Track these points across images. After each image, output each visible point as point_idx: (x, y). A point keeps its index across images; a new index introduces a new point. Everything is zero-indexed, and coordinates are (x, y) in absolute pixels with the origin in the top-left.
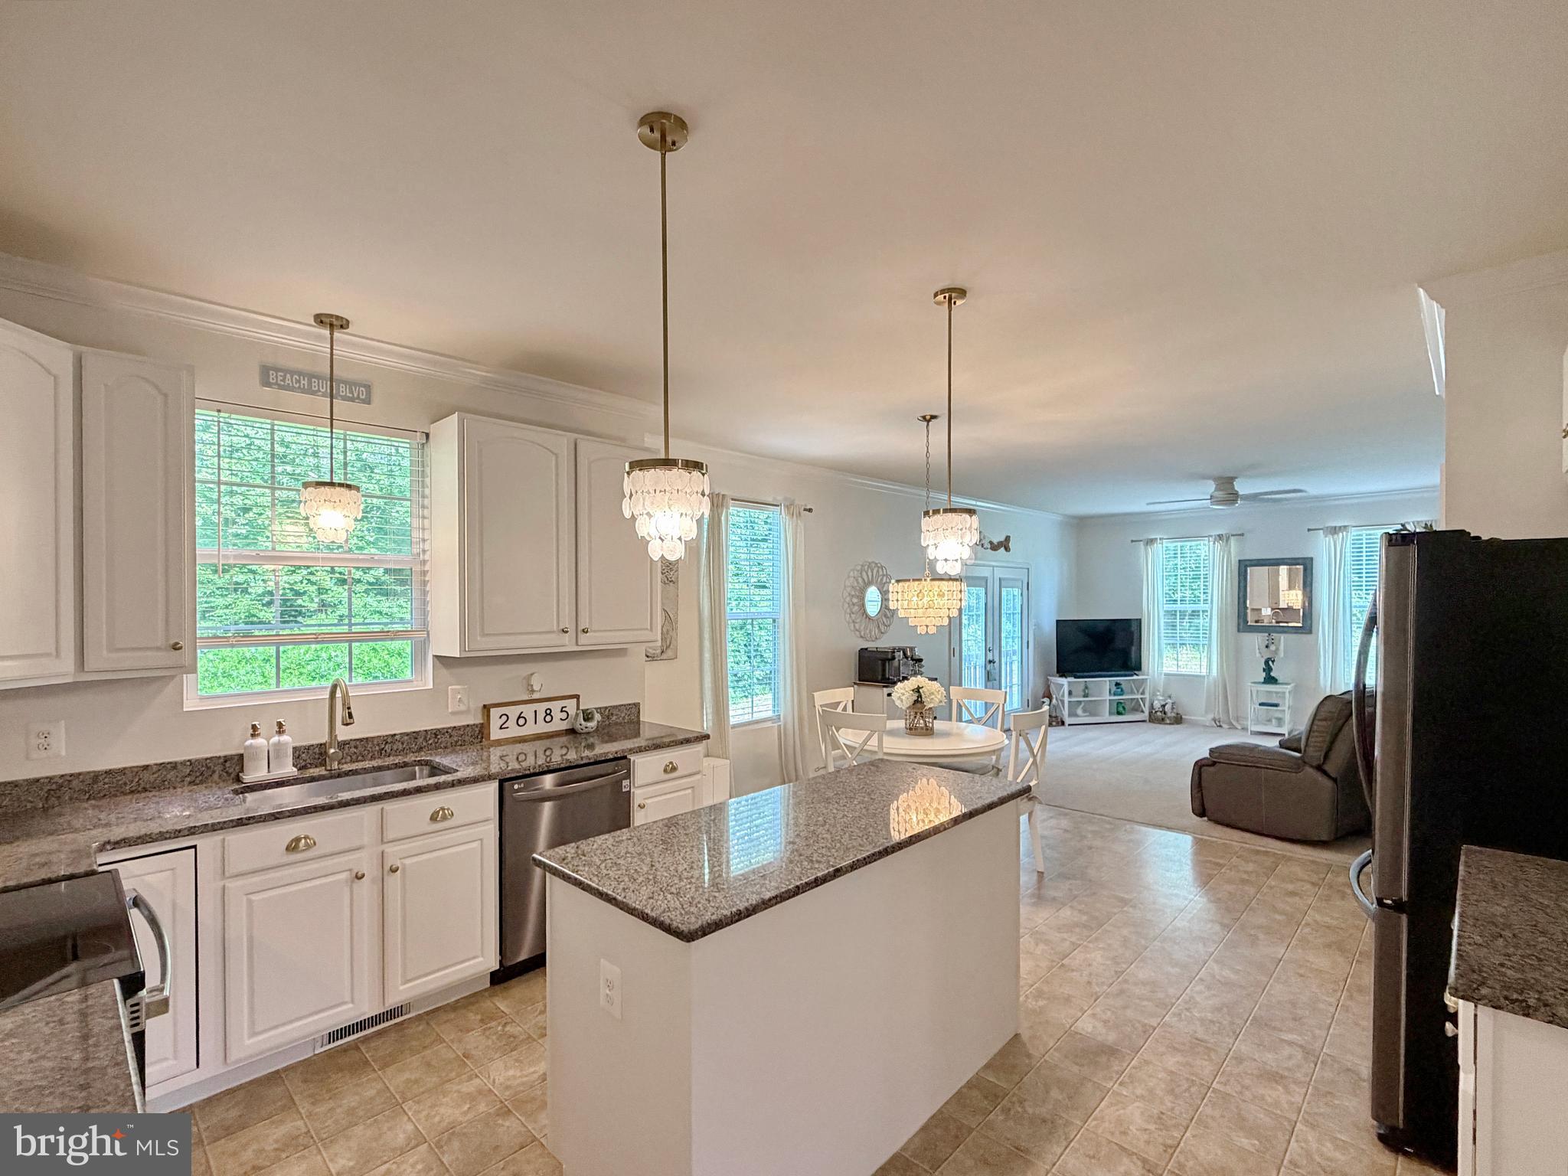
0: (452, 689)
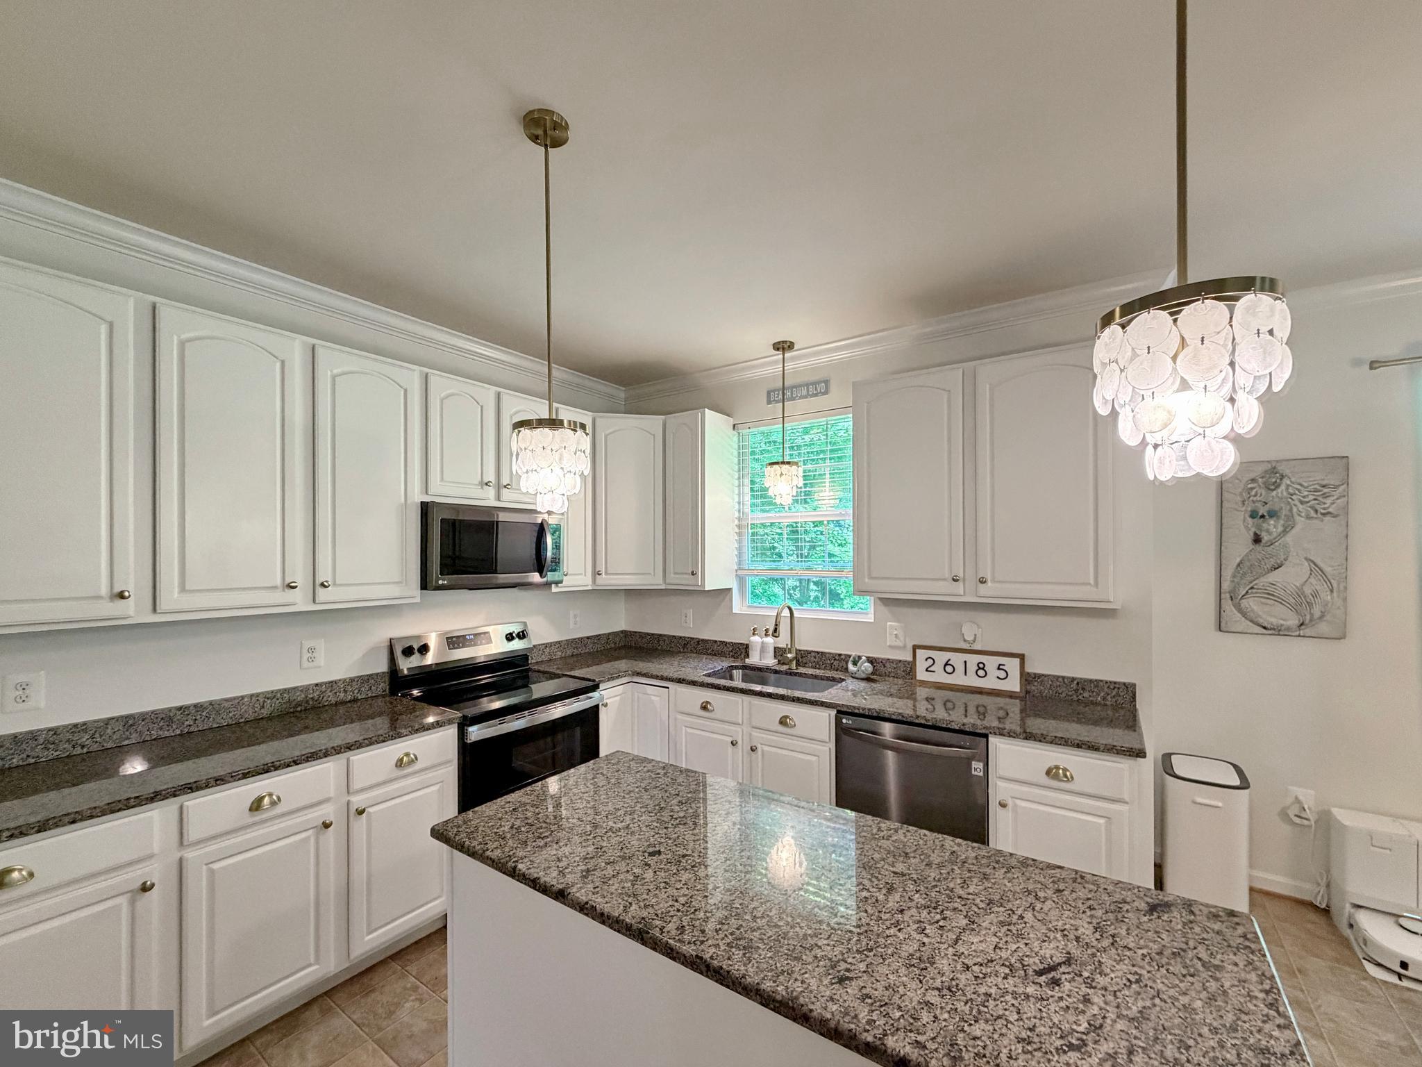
0: (890, 625)
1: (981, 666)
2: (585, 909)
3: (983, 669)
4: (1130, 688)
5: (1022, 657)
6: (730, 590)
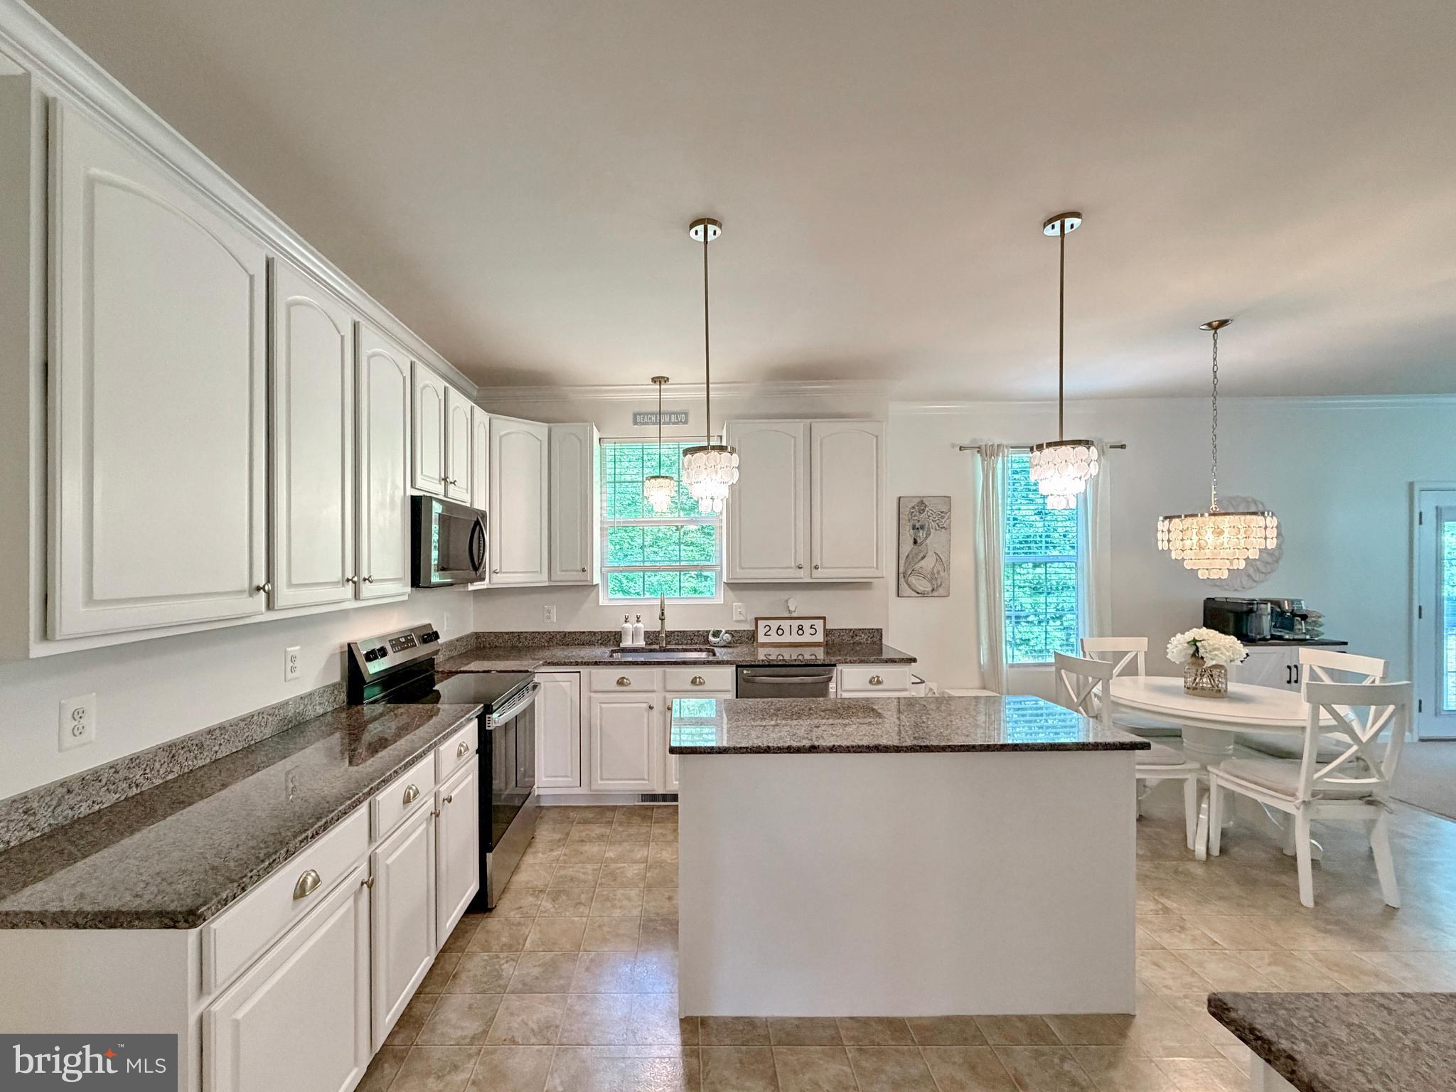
0: (735, 605)
1: (800, 628)
2: (833, 749)
3: (802, 629)
4: (879, 631)
5: (824, 618)
6: (599, 584)
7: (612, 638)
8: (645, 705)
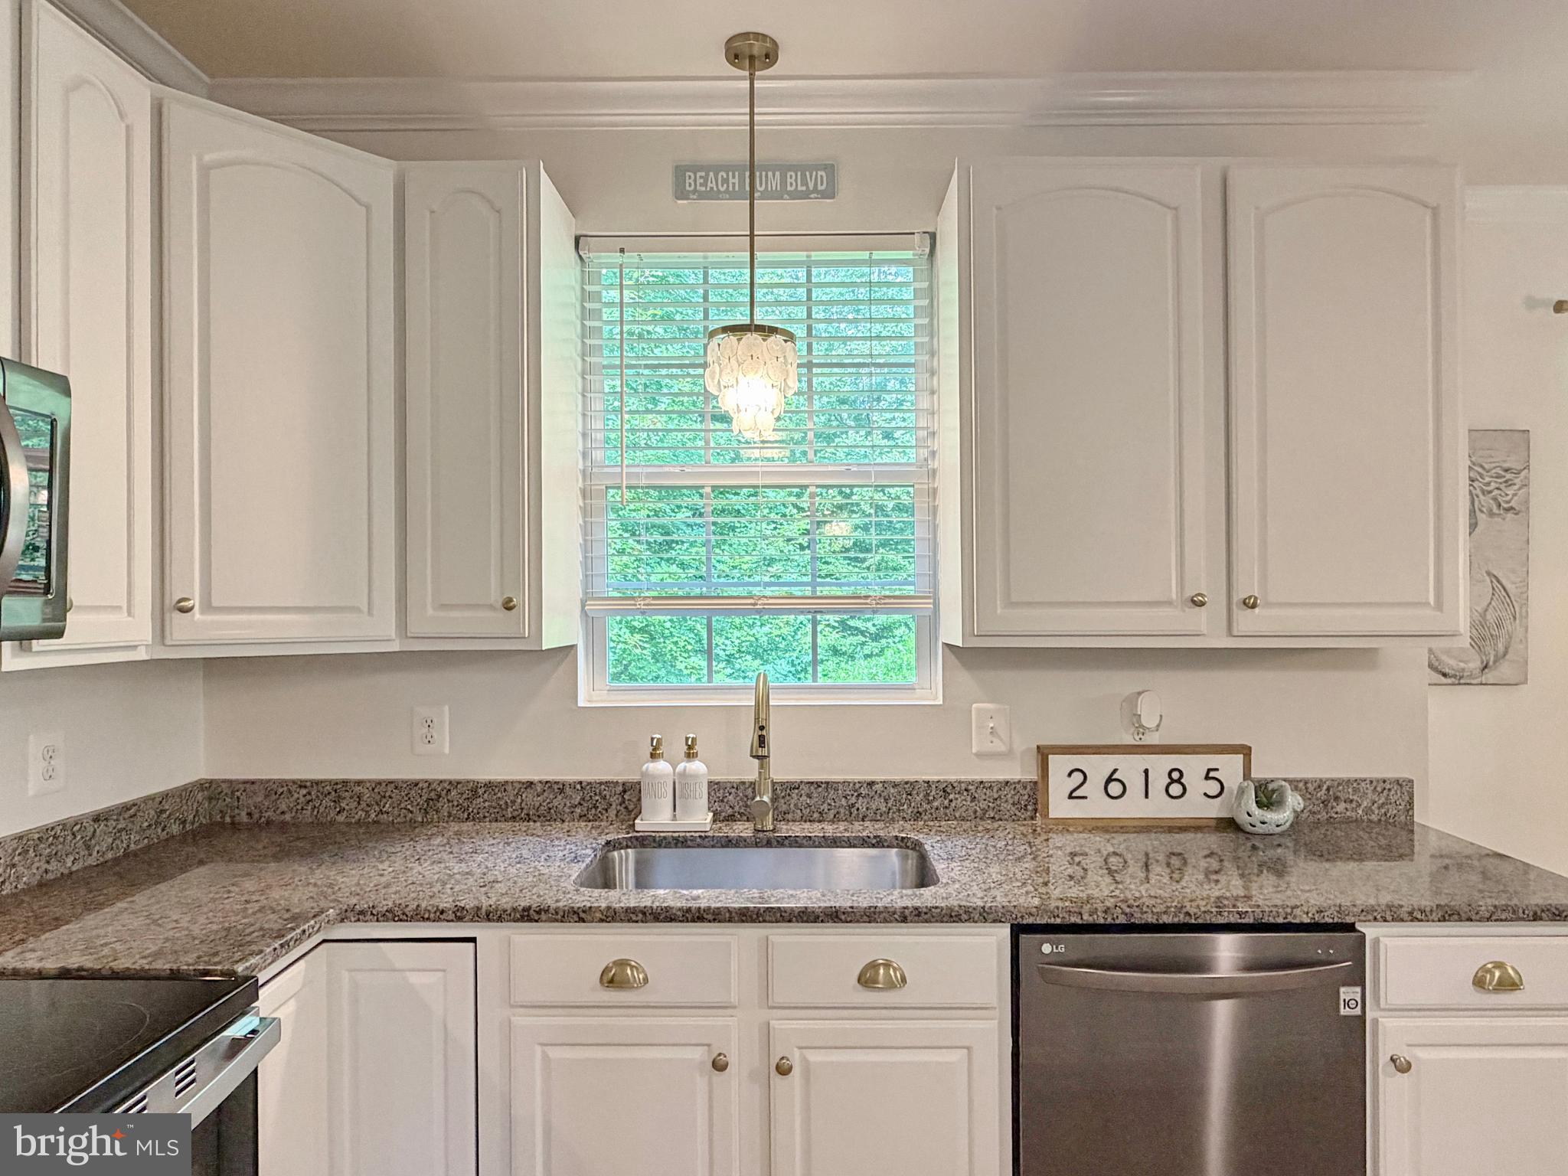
0: (979, 710)
1: (1176, 777)
3: (1179, 781)
4: (1405, 786)
5: (1246, 751)
6: (573, 647)
7: (615, 800)
8: (698, 1054)
